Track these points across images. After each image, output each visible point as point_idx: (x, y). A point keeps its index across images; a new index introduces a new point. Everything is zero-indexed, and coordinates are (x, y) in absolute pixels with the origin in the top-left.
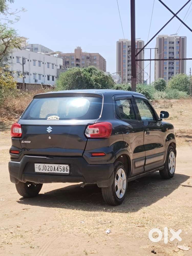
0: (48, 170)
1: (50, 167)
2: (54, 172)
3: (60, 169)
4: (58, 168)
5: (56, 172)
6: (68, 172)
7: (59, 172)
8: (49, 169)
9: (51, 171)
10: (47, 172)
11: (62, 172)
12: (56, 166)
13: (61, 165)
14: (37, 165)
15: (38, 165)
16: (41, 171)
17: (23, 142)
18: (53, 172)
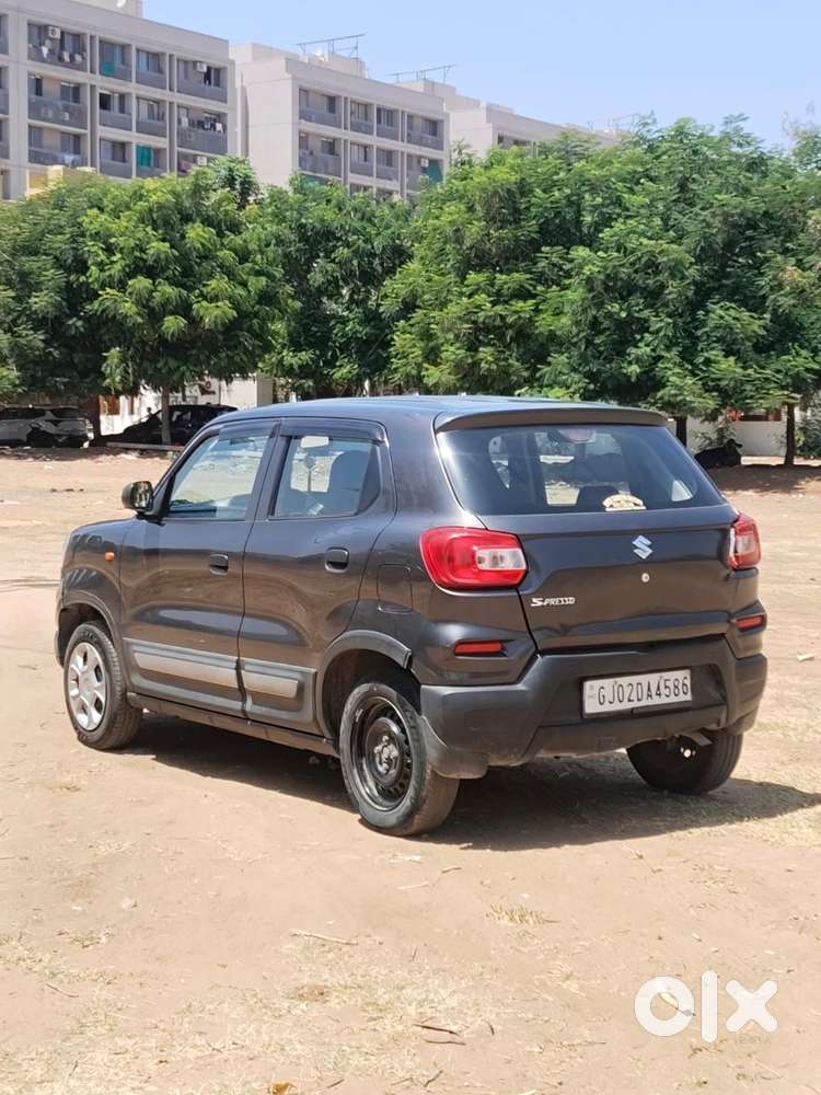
0: (629, 700)
1: (635, 687)
2: (650, 702)
3: (666, 687)
4: (658, 689)
5: (656, 701)
6: (689, 697)
7: (663, 700)
8: (634, 697)
9: (639, 700)
10: (626, 706)
11: (673, 699)
12: (653, 678)
13: (666, 675)
14: (592, 688)
15: (597, 683)
16: (607, 708)
17: (540, 604)
18: (644, 703)
